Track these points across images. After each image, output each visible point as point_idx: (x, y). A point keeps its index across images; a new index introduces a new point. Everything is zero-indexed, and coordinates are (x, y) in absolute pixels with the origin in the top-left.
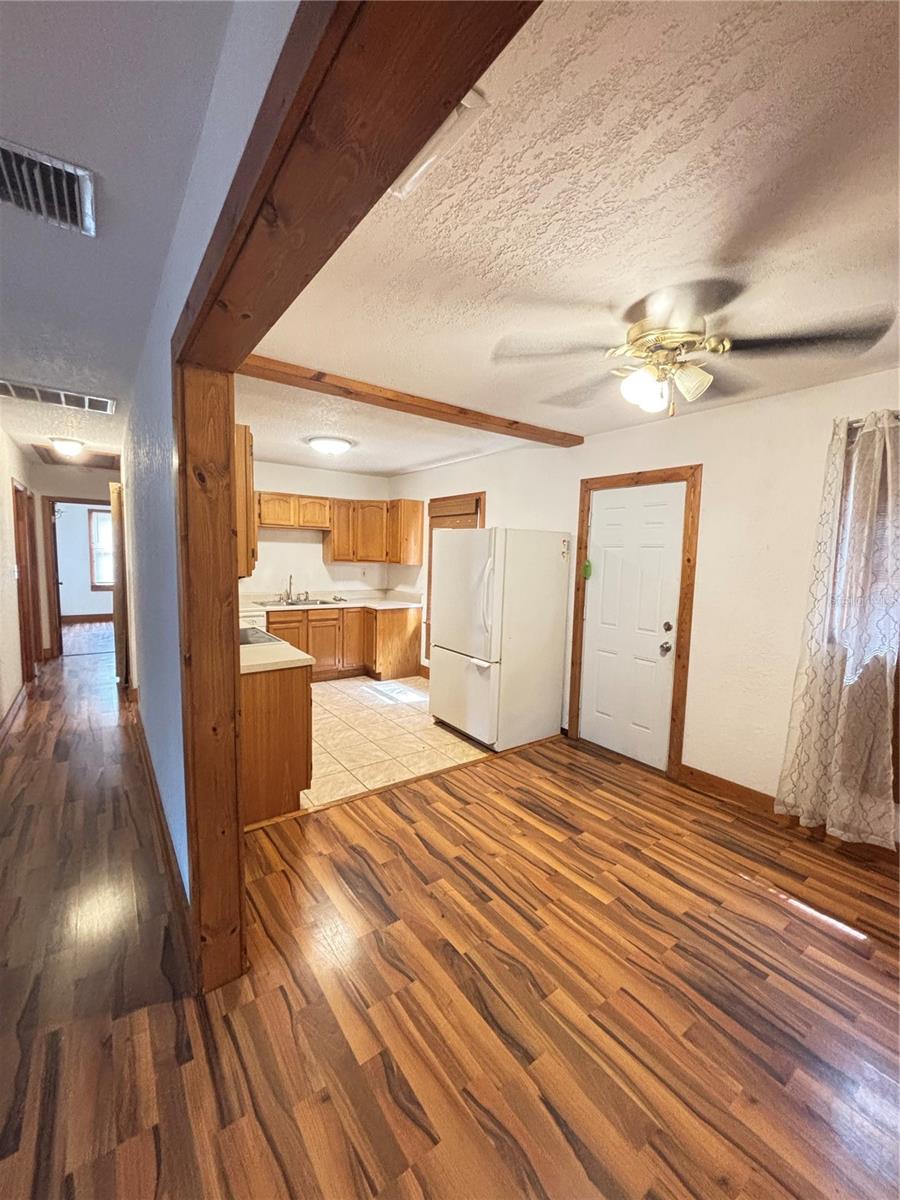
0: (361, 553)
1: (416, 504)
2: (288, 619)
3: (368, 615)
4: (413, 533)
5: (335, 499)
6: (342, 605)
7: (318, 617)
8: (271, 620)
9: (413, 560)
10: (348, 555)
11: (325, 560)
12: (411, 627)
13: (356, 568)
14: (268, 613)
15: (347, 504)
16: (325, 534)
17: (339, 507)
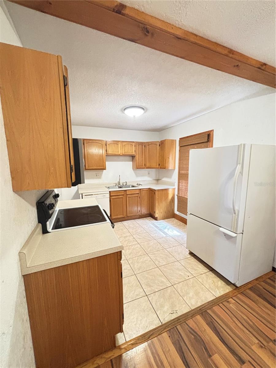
0: (148, 165)
1: (173, 141)
2: (118, 194)
3: (151, 192)
4: (171, 155)
5: (137, 142)
6: (140, 187)
7: (131, 193)
8: (111, 195)
9: (171, 167)
10: (143, 166)
11: (133, 169)
12: (170, 197)
13: (146, 171)
14: (110, 192)
15: (142, 144)
16: (133, 157)
17: (138, 146)
